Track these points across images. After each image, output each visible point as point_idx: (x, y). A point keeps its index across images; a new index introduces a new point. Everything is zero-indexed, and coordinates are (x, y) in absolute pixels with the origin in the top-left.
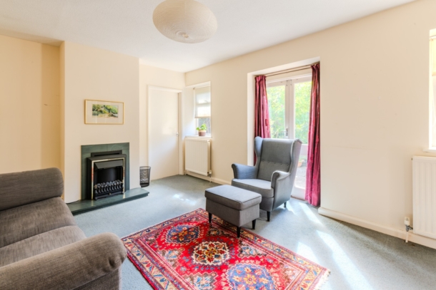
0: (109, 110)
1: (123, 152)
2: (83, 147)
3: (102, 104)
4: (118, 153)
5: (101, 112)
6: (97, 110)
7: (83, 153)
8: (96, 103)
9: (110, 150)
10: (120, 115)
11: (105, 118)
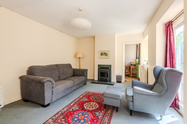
0: (105, 54)
1: (109, 68)
2: (98, 65)
3: (103, 52)
4: (108, 68)
5: (103, 54)
6: (102, 54)
7: (98, 67)
8: (102, 52)
9: (105, 67)
10: (108, 55)
11: (104, 56)
